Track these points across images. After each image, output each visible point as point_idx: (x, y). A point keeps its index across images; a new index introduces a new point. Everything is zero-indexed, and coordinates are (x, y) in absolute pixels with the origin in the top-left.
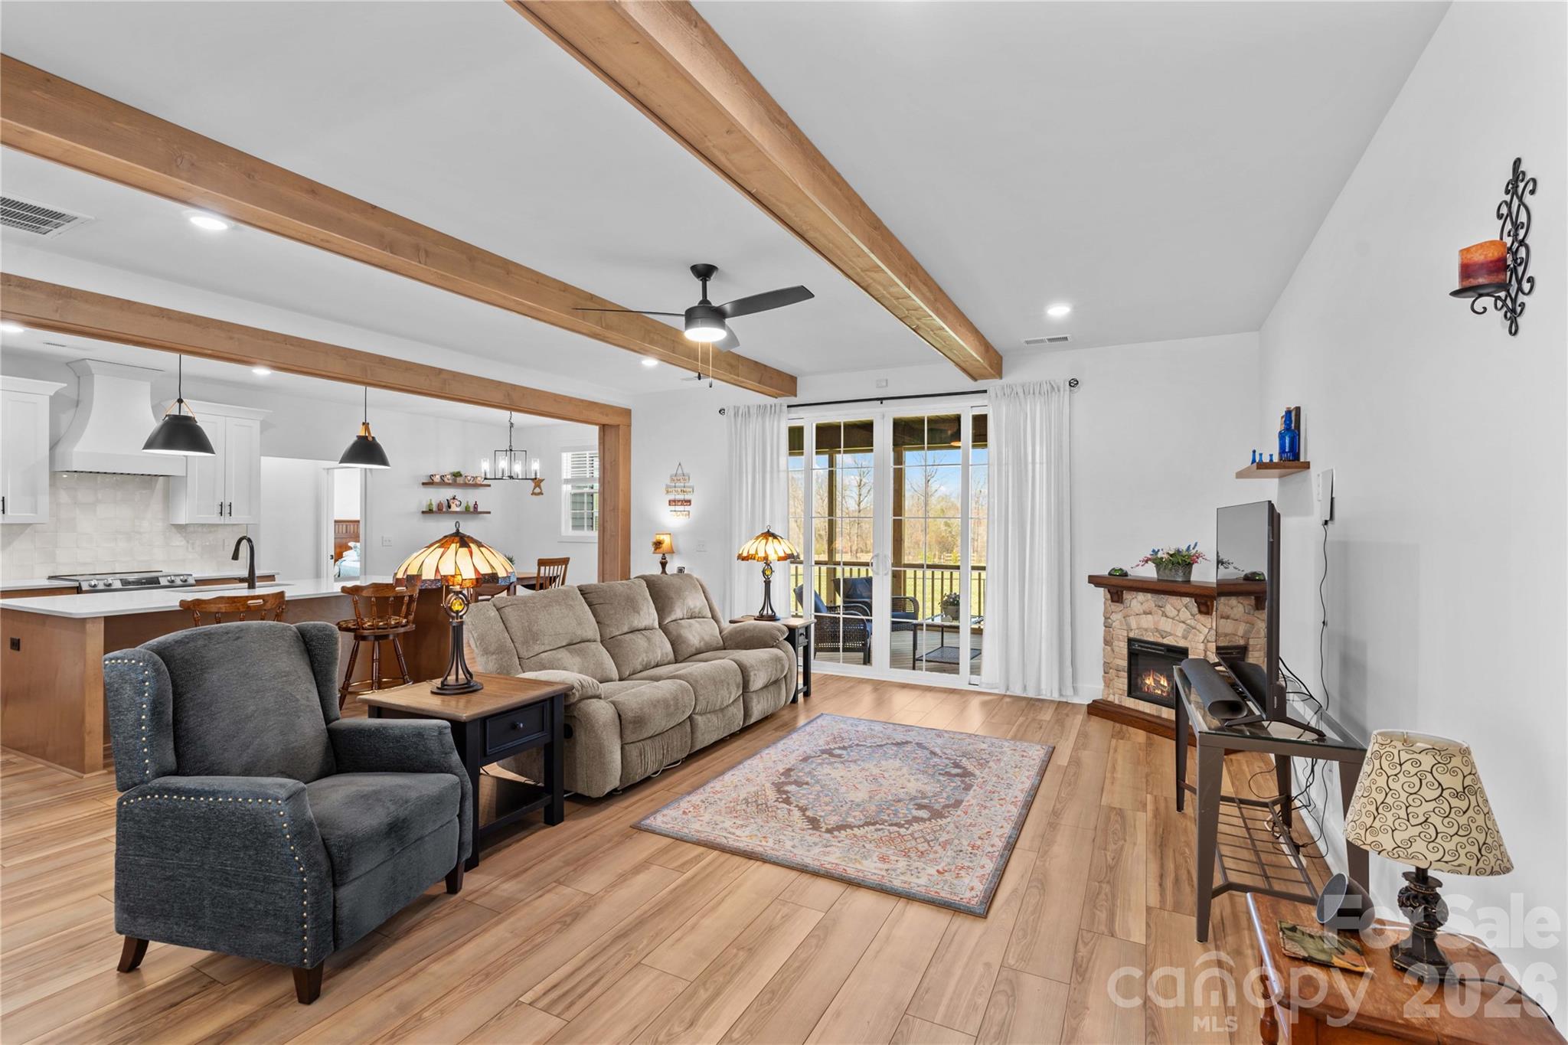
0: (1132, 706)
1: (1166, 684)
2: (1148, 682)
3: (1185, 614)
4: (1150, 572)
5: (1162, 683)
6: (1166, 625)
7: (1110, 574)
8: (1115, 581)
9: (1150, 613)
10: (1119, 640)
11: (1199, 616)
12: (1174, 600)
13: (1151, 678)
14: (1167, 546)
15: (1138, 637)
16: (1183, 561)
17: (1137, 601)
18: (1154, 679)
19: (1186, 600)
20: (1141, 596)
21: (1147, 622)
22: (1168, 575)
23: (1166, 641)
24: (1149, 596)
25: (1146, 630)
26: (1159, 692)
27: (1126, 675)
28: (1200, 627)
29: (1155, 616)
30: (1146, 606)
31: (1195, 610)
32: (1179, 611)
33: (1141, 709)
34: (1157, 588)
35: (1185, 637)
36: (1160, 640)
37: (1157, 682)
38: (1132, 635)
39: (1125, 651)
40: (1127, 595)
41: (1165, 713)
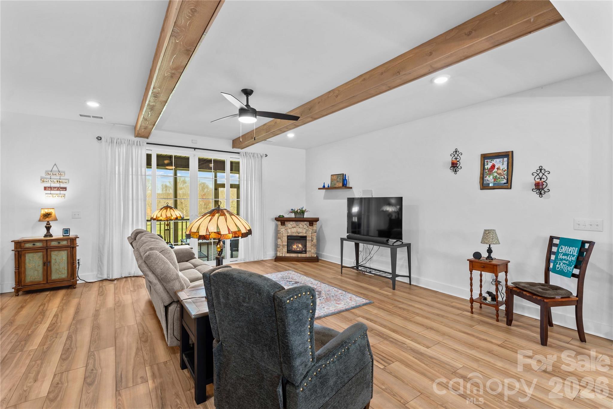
0: (289, 256)
1: (301, 246)
2: (294, 247)
3: (305, 226)
4: (293, 215)
5: (299, 246)
6: (300, 230)
7: (279, 217)
8: (280, 219)
9: (295, 227)
10: (284, 237)
11: (309, 227)
12: (302, 223)
13: (295, 245)
14: (297, 208)
15: (291, 235)
16: (303, 212)
17: (290, 225)
18: (297, 246)
19: (306, 223)
20: (291, 223)
21: (294, 230)
22: (298, 216)
23: (300, 235)
24: (294, 222)
25: (293, 233)
26: (299, 249)
27: (286, 247)
28: (309, 229)
29: (297, 229)
30: (293, 226)
31: (308, 225)
32: (303, 226)
33: (292, 256)
34: (295, 219)
35: (306, 233)
36: (298, 235)
38: (288, 235)
39: (286, 240)
40: (286, 223)
41: (300, 255)
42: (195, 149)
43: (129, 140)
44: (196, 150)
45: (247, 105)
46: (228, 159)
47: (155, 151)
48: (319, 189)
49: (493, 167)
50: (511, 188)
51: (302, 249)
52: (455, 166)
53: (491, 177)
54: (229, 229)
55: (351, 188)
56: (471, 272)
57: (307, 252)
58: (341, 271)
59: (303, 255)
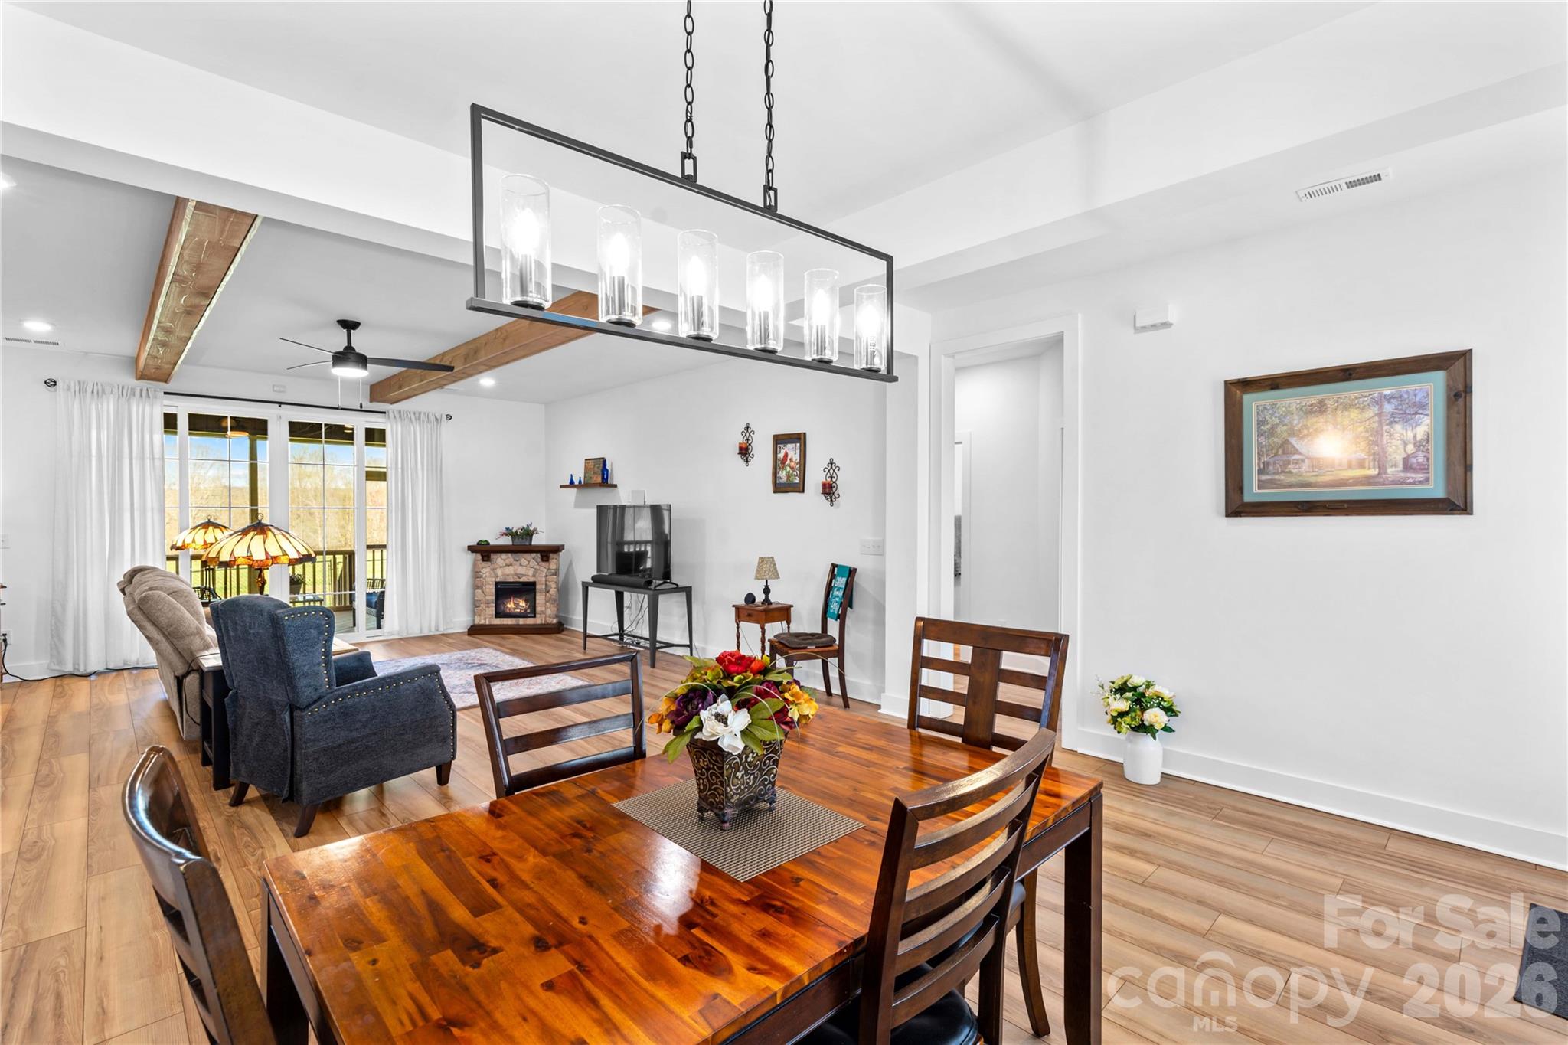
0: (499, 623)
1: (524, 605)
2: (509, 606)
3: (533, 563)
4: (507, 541)
5: (521, 604)
6: (521, 570)
7: (478, 544)
8: (483, 548)
9: (511, 565)
10: (489, 584)
11: (541, 563)
12: (526, 556)
13: (512, 603)
14: (517, 525)
15: (503, 580)
16: (528, 533)
17: (500, 560)
18: (515, 603)
19: (534, 555)
20: (504, 556)
21: (509, 570)
22: (518, 542)
23: (521, 580)
24: (509, 555)
25: (508, 575)
26: (519, 611)
27: (494, 605)
28: (542, 568)
29: (515, 567)
30: (507, 561)
31: (539, 560)
32: (529, 562)
33: (505, 623)
34: (512, 549)
35: (534, 576)
36: (518, 580)
37: (516, 604)
38: (498, 580)
39: (493, 590)
40: (493, 556)
41: (521, 621)
42: (280, 404)
43: (123, 388)
44: (282, 406)
45: (349, 348)
46: (359, 424)
47: (183, 409)
48: (562, 487)
49: (786, 455)
50: (803, 491)
51: (526, 610)
52: (745, 451)
53: (784, 472)
54: (267, 553)
55: (615, 486)
56: (738, 625)
57: (537, 615)
58: (583, 645)
59: (530, 621)
